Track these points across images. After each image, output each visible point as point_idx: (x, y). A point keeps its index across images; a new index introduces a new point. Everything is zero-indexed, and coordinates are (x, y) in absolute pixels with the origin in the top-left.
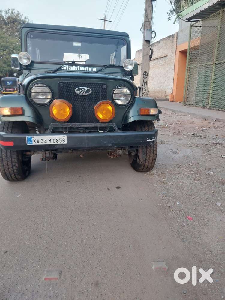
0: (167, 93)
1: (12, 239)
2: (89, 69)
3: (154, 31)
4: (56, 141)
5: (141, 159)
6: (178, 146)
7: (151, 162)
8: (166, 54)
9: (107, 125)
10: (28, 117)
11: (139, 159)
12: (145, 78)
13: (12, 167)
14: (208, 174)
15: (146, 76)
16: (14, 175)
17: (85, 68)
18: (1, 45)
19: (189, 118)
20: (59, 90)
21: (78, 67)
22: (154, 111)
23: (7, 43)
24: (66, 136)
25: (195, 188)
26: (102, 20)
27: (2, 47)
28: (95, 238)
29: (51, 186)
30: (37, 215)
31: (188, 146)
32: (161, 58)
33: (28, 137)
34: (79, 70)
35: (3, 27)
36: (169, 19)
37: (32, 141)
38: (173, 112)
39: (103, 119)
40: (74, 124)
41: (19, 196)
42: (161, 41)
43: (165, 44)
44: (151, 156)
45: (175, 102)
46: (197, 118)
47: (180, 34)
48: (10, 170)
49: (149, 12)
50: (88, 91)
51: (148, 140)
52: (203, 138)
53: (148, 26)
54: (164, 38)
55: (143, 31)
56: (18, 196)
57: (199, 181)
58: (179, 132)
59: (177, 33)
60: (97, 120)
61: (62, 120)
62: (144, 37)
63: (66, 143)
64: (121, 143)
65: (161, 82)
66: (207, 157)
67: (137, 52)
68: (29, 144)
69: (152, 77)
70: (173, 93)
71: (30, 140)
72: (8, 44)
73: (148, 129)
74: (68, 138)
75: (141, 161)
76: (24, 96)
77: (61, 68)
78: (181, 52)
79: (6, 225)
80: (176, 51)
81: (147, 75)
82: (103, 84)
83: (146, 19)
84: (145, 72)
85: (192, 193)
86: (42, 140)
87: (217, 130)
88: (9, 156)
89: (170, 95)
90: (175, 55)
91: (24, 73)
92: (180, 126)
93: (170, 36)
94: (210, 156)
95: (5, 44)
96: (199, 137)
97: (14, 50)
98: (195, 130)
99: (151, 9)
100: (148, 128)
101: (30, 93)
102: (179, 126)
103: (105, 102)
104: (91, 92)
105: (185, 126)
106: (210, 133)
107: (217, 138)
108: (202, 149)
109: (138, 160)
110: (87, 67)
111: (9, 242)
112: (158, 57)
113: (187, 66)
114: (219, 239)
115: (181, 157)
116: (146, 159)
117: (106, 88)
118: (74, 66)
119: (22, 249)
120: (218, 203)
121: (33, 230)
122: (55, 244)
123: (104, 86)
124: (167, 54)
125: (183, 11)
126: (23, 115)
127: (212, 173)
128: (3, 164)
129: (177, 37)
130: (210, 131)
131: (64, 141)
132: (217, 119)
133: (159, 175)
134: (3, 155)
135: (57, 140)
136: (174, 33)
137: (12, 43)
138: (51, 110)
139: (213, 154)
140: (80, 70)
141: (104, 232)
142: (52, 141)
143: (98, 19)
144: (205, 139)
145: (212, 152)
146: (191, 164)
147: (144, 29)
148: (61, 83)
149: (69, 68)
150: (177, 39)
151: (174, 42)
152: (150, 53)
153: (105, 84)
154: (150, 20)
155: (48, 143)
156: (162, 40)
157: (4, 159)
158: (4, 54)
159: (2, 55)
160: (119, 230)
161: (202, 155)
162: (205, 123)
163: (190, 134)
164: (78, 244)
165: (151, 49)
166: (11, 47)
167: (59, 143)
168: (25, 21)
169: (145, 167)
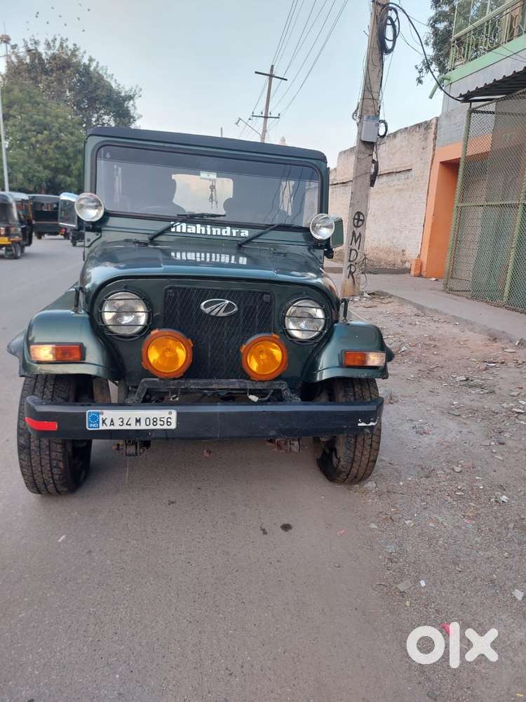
0: (407, 256)
1: (45, 665)
2: (232, 232)
3: (384, 121)
4: (152, 422)
5: (341, 459)
6: (427, 410)
7: (364, 466)
8: (409, 164)
9: (268, 386)
10: (92, 364)
11: (337, 457)
12: (357, 227)
13: (51, 470)
14: (497, 501)
15: (360, 223)
16: (52, 485)
17: (224, 231)
18: (34, 120)
19: (456, 330)
20: (166, 304)
21: (209, 226)
22: (376, 358)
23: (45, 115)
24: (174, 413)
25: (464, 539)
26: (264, 76)
27: (34, 125)
28: (231, 674)
29: (134, 513)
30: (101, 598)
31: (452, 412)
32: (397, 172)
33: (89, 412)
34: (209, 233)
35: (39, 78)
36: (420, 81)
37: (98, 422)
38: (420, 312)
39: (257, 374)
40: (194, 383)
41: (62, 538)
42: (399, 135)
43: (407, 142)
44: (365, 453)
45: (426, 278)
46: (475, 332)
47: (443, 123)
48: (44, 475)
49: (374, 76)
50: (229, 307)
51: (359, 425)
52: (487, 393)
53: (371, 109)
54: (406, 128)
55: (358, 120)
56: (60, 541)
57: (474, 519)
58: (432, 370)
59: (437, 119)
60: (244, 374)
61: (166, 375)
62: (359, 133)
63: (173, 426)
64: (297, 429)
65: (394, 229)
66: (494, 451)
67: (341, 153)
68: (92, 427)
69: (374, 215)
70: (421, 257)
71: (95, 418)
72: (49, 118)
73: (361, 389)
74: (179, 415)
75: (341, 463)
76: (87, 316)
77: (168, 229)
78: (443, 163)
79: (32, 621)
80: (433, 159)
81: (363, 221)
82: (263, 293)
83: (367, 93)
84: (359, 213)
85: (457, 556)
86: (121, 420)
87: (521, 373)
88: (44, 446)
89: (414, 263)
90: (431, 168)
91: (86, 238)
92: (433, 354)
93: (419, 125)
94: (502, 446)
95: (41, 117)
96: (478, 390)
97: (60, 132)
98: (469, 369)
99: (380, 71)
100: (360, 387)
101: (101, 313)
102: (432, 352)
103: (267, 338)
104: (236, 309)
105: (447, 355)
106: (505, 378)
107: (520, 396)
108: (482, 424)
109: (335, 460)
110: (228, 229)
111: (37, 673)
112: (391, 171)
113: (456, 203)
114: (516, 697)
115: (434, 445)
116: (353, 460)
117: (271, 301)
118: (198, 226)
119: (65, 695)
120: (517, 590)
121: (92, 641)
122: (139, 684)
123: (266, 298)
124: (411, 165)
125: (454, 69)
126: (81, 360)
127: (504, 498)
128: (31, 462)
129: (436, 128)
130: (503, 373)
131: (169, 424)
132: (521, 340)
133: (380, 495)
134: (32, 444)
135: (155, 420)
136: (430, 119)
137: (57, 117)
138: (144, 354)
139: (510, 443)
140: (211, 234)
141: (251, 657)
142: (143, 421)
143: (256, 72)
144: (493, 396)
145: (507, 435)
146: (458, 469)
147: (361, 117)
148: (170, 288)
149: (187, 228)
150: (435, 134)
151: (428, 140)
152: (373, 170)
153: (267, 293)
154: (375, 96)
155: (134, 427)
156: (400, 131)
157: (33, 453)
158: (37, 142)
159: (33, 142)
160: (284, 653)
161: (483, 443)
162: (494, 350)
163: (458, 378)
164: (191, 688)
165: (373, 162)
166: (54, 127)
167: (158, 427)
168: (89, 66)
169: (350, 476)
